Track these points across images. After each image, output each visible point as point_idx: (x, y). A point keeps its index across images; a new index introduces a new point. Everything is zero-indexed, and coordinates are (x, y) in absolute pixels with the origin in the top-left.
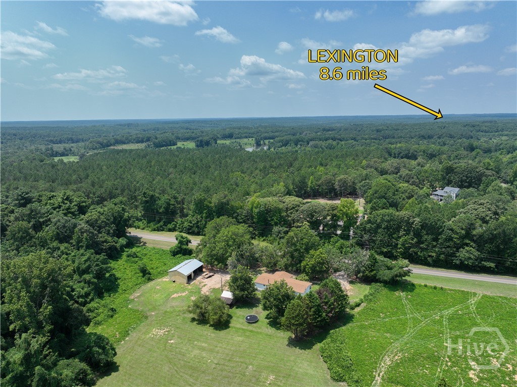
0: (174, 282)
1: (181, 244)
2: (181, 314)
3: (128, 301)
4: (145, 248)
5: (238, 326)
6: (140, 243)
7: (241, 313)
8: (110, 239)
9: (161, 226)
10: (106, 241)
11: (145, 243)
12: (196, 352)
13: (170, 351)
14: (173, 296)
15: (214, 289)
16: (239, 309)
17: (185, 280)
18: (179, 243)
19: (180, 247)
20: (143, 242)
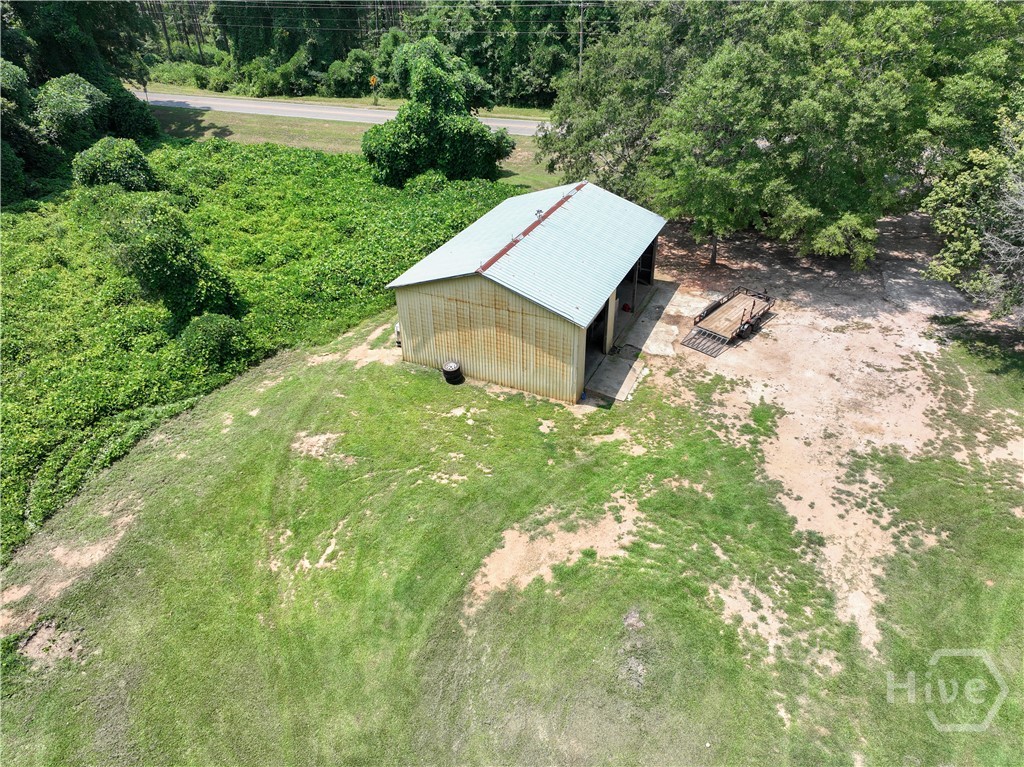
0: (455, 377)
1: (435, 106)
9: (301, 72)
11: (223, 132)
14: (495, 573)
15: (892, 464)
18: (421, 97)
19: (430, 127)
20: (212, 126)
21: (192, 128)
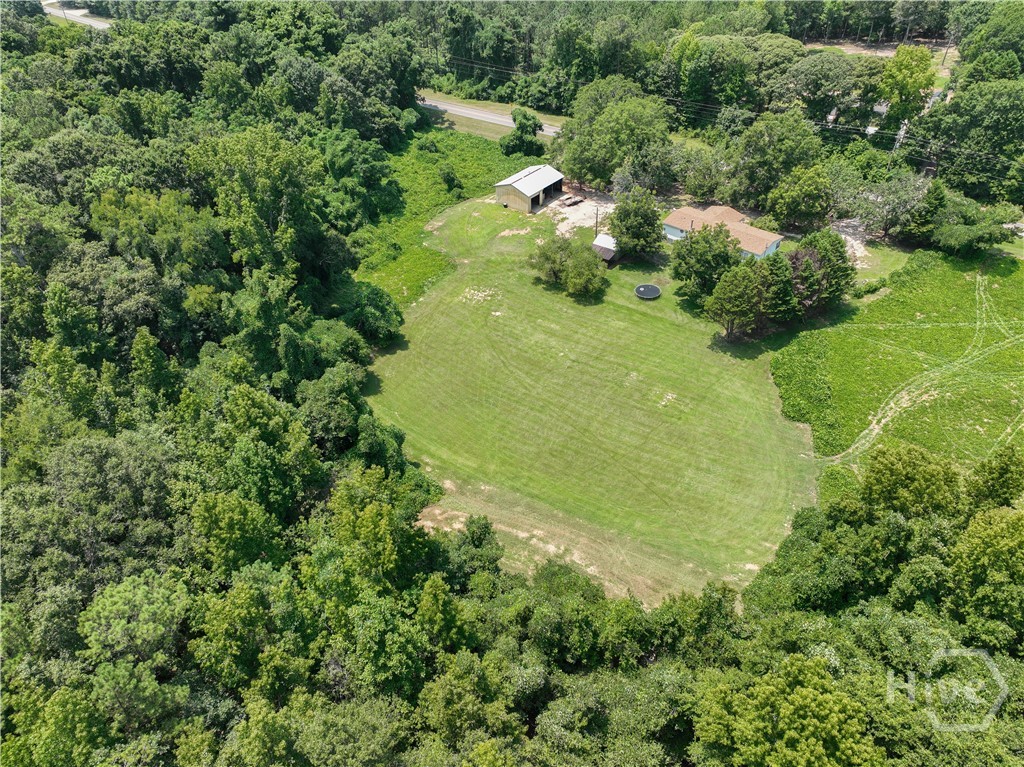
0: (506, 206)
1: (522, 132)
2: (516, 268)
3: (421, 234)
4: (452, 134)
5: (620, 302)
6: (443, 122)
7: (628, 279)
8: (385, 109)
9: (484, 90)
10: (378, 114)
11: (452, 123)
12: (540, 337)
13: (495, 330)
14: (502, 234)
15: (581, 228)
16: (625, 272)
17: (527, 206)
18: (518, 129)
19: (520, 138)
20: (448, 120)
21: (440, 120)
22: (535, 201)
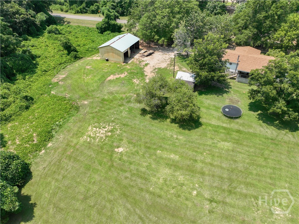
0: (107, 60)
1: (108, 19)
2: (124, 103)
3: (49, 85)
4: (69, 26)
5: (214, 122)
6: (64, 22)
7: (208, 101)
8: (23, 10)
10: (17, 12)
11: (69, 23)
13: (122, 170)
14: (109, 78)
15: (159, 69)
16: (203, 96)
17: (122, 59)
18: (106, 18)
19: (107, 23)
20: (66, 21)
21: (62, 22)
22: (126, 55)
